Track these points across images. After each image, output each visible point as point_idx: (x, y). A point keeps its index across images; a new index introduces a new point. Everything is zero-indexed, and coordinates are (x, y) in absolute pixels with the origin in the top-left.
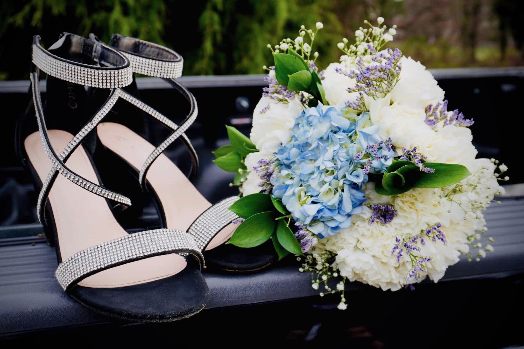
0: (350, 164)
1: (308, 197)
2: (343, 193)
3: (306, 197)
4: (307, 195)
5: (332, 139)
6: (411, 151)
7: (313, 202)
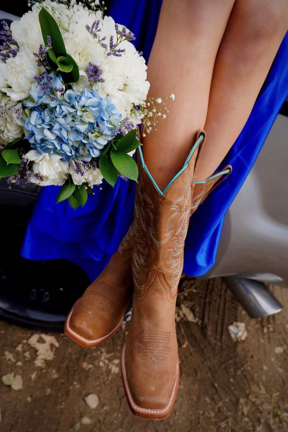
0: (63, 105)
1: (95, 131)
2: (86, 106)
3: (95, 132)
4: (93, 132)
5: (48, 122)
6: (38, 58)
7: (98, 126)
